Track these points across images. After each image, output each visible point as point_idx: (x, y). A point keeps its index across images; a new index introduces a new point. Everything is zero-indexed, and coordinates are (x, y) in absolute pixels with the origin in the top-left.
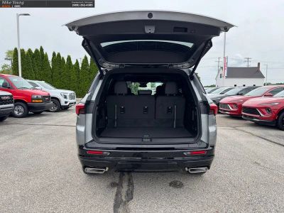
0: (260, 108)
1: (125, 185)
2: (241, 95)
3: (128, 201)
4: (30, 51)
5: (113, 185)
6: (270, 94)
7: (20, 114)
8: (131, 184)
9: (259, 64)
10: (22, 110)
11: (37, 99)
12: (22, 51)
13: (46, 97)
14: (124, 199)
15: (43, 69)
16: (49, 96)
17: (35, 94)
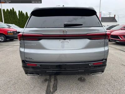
0: (120, 36)
1: (52, 80)
2: (109, 29)
3: (54, 92)
4: (7, 10)
5: (46, 80)
6: (124, 29)
7: (3, 40)
8: (56, 80)
9: (115, 15)
10: (3, 38)
11: (10, 33)
12: (4, 10)
13: (15, 32)
14: (52, 90)
15: (14, 19)
16: (16, 32)
17: (9, 30)
